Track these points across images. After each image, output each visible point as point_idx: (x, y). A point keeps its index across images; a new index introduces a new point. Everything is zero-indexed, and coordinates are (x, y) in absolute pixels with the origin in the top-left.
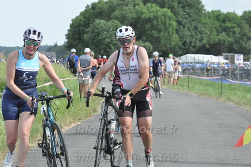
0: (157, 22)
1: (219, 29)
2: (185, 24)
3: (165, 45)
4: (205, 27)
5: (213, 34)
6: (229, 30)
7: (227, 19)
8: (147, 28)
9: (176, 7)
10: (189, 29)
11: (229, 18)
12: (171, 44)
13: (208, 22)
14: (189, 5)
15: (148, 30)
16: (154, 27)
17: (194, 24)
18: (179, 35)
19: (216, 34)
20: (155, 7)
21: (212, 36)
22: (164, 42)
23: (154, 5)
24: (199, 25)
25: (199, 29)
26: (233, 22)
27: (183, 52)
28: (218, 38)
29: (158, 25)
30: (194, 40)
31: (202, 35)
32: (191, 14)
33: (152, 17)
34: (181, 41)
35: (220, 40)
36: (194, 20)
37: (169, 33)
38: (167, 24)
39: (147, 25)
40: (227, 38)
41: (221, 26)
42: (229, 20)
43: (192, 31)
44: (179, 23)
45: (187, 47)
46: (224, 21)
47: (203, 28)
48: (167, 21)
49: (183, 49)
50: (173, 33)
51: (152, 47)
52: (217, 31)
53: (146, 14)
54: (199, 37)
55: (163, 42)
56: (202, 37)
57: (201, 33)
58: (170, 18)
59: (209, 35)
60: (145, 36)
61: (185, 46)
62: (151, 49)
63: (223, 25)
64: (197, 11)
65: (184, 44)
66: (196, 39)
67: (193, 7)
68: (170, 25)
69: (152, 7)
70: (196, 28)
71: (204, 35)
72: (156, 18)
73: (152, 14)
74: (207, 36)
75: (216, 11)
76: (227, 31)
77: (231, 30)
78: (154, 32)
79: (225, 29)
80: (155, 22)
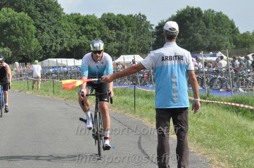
0: (15, 26)
1: (80, 32)
2: (45, 28)
3: (25, 51)
4: (65, 31)
5: (73, 37)
6: (89, 33)
7: (86, 22)
8: (5, 33)
9: (33, 11)
10: (48, 32)
11: (88, 21)
12: (31, 49)
13: (68, 25)
14: (47, 9)
15: (6, 36)
16: (12, 32)
17: (53, 27)
18: (38, 39)
19: (76, 37)
20: (11, 12)
21: (73, 40)
22: (24, 47)
23: (10, 9)
24: (59, 29)
25: (59, 33)
26: (93, 25)
27: (43, 56)
28: (78, 41)
29: (16, 29)
30: (54, 44)
31: (62, 39)
32: (50, 18)
33: (9, 21)
34: (40, 45)
35: (80, 43)
36: (53, 24)
37: (28, 38)
38: (25, 28)
39: (5, 30)
40: (87, 40)
41: (80, 29)
42: (89, 23)
43: (52, 35)
44: (38, 27)
45: (48, 51)
46: (84, 24)
47: (63, 32)
48: (25, 25)
49: (44, 54)
50: (32, 37)
51: (11, 52)
52: (78, 34)
53: (3, 18)
54: (59, 40)
55: (22, 47)
56: (63, 41)
57: (61, 36)
58: (28, 22)
59: (70, 39)
60: (4, 42)
61: (46, 50)
62: (10, 54)
63: (83, 28)
64: (56, 14)
65: (45, 48)
66: (57, 43)
67: (52, 10)
68: (28, 29)
69: (8, 11)
70: (56, 32)
71: (65, 39)
72: (13, 22)
73: (10, 18)
74: (68, 39)
75: (75, 14)
76: (88, 34)
77: (91, 32)
78: (12, 36)
79: (85, 32)
80: (12, 27)
